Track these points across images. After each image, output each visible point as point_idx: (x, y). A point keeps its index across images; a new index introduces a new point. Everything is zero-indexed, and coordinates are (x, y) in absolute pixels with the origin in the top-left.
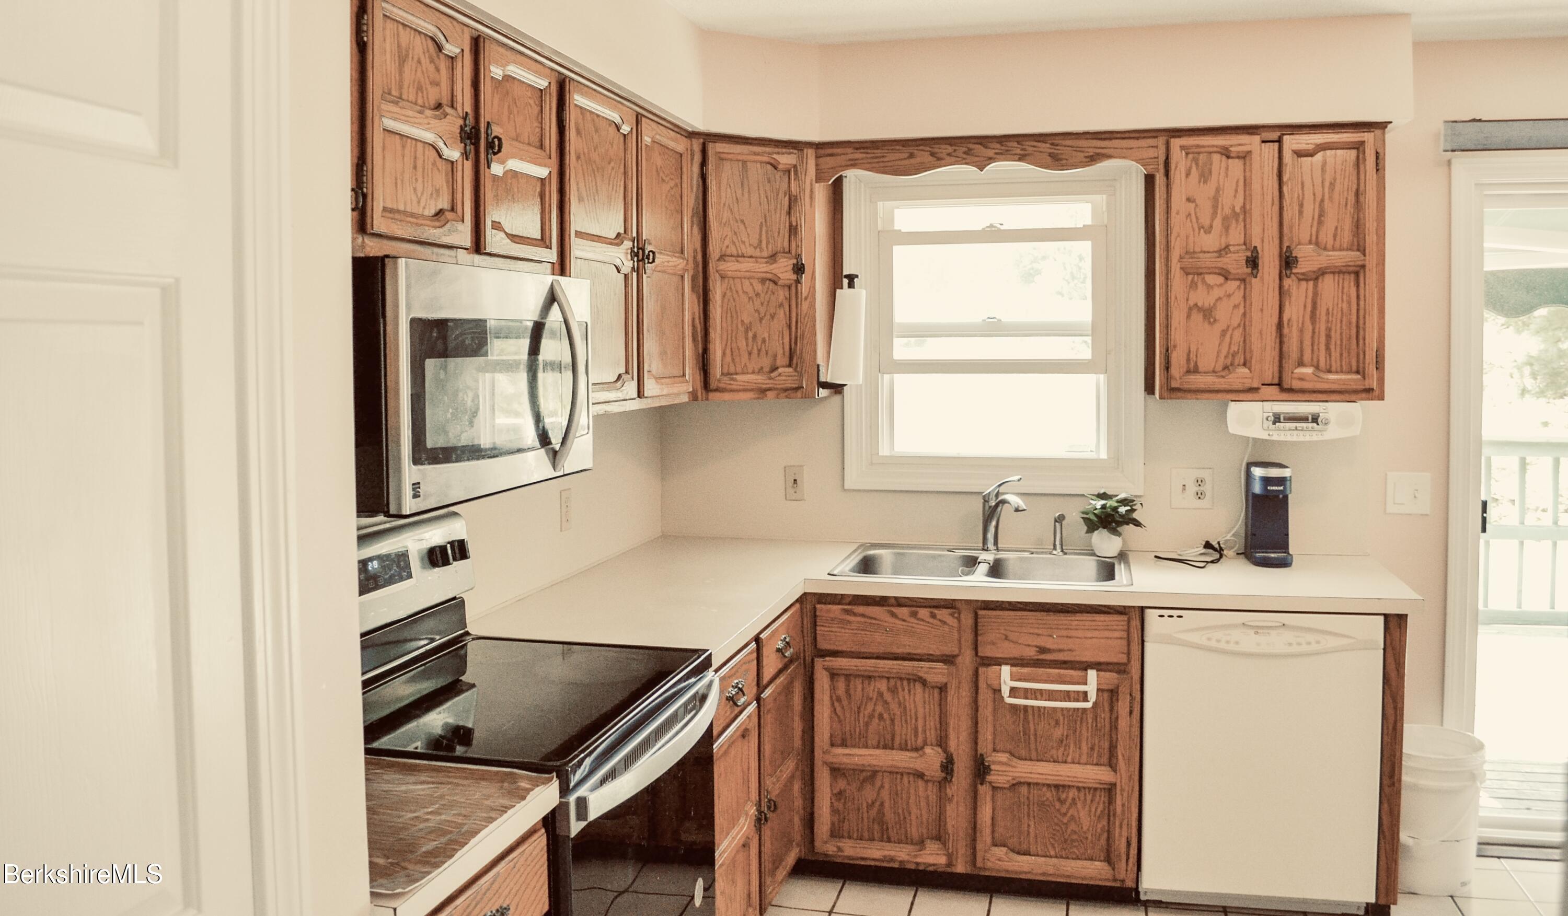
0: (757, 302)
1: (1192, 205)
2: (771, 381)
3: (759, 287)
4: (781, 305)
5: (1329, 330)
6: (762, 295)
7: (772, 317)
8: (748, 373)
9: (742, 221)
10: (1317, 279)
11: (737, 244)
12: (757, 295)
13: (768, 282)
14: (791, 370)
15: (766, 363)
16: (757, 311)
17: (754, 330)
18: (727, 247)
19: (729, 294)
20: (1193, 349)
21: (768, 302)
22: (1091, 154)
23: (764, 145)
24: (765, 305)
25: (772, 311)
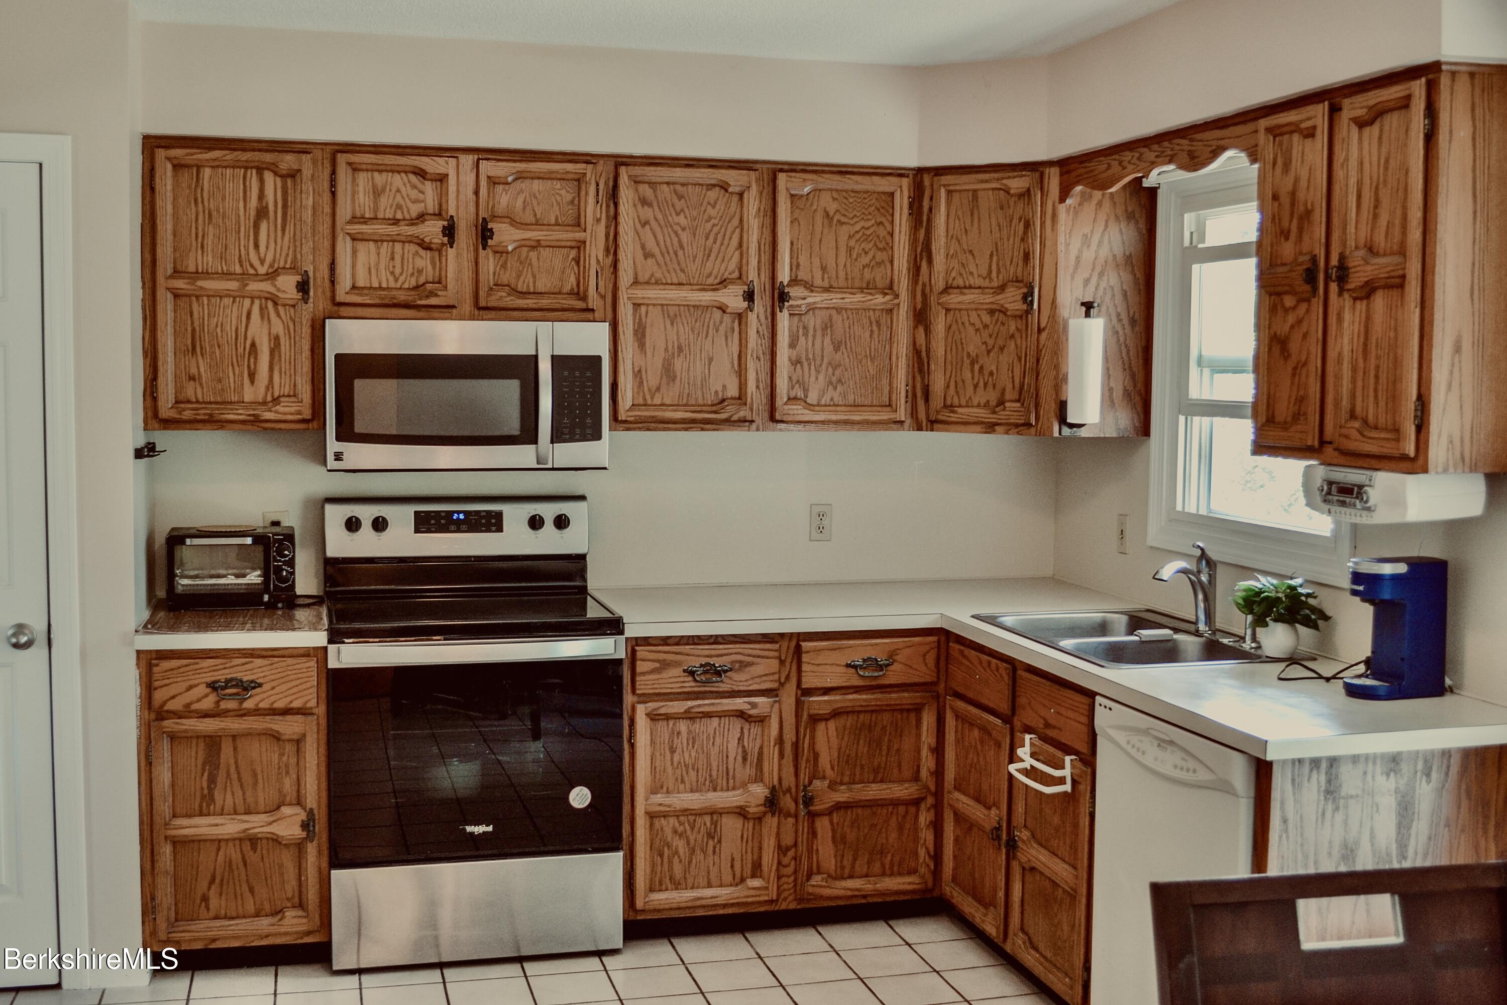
0: (985, 334)
1: (1276, 204)
2: (995, 416)
3: (986, 318)
4: (1012, 336)
5: (1377, 367)
6: (991, 327)
7: (1002, 349)
8: (973, 406)
9: (971, 252)
10: (1368, 296)
11: (965, 276)
12: (986, 326)
13: (997, 313)
14: (1018, 405)
15: (992, 397)
16: (985, 343)
17: (981, 362)
18: (954, 279)
19: (954, 327)
20: (1272, 392)
21: (998, 333)
22: (1213, 148)
23: (995, 172)
24: (994, 337)
25: (1000, 342)
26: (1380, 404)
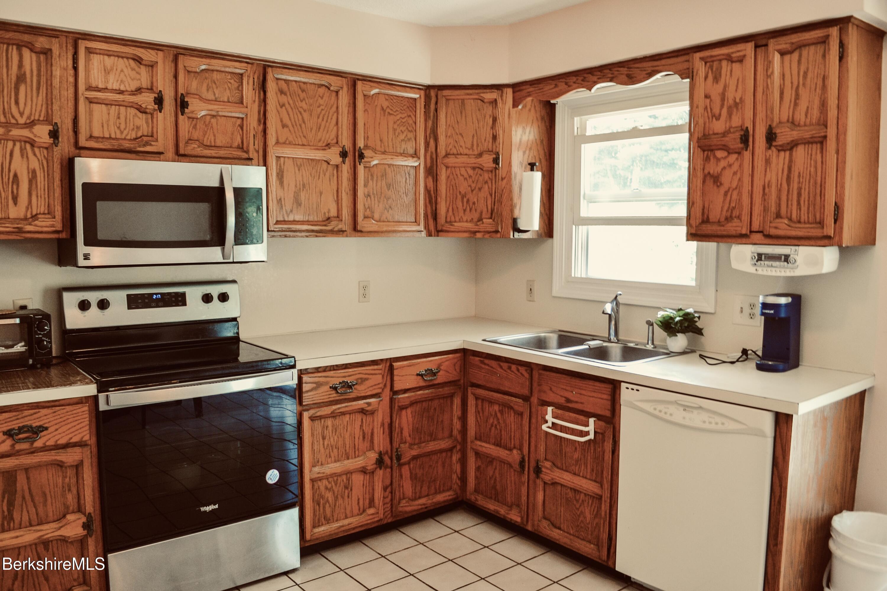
0: (470, 181)
1: (708, 101)
2: (477, 227)
3: (471, 172)
4: (486, 182)
5: (800, 189)
6: (474, 177)
7: (480, 189)
8: (463, 222)
9: (461, 134)
10: (791, 149)
11: (457, 148)
12: (470, 177)
13: (477, 169)
14: (491, 220)
15: (476, 216)
16: (470, 186)
17: (467, 197)
18: (451, 150)
19: (451, 177)
21: (477, 181)
22: (649, 71)
23: (476, 89)
24: (475, 182)
25: (479, 185)
26: (803, 209)
